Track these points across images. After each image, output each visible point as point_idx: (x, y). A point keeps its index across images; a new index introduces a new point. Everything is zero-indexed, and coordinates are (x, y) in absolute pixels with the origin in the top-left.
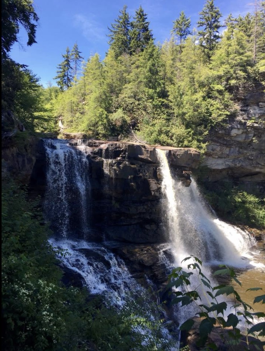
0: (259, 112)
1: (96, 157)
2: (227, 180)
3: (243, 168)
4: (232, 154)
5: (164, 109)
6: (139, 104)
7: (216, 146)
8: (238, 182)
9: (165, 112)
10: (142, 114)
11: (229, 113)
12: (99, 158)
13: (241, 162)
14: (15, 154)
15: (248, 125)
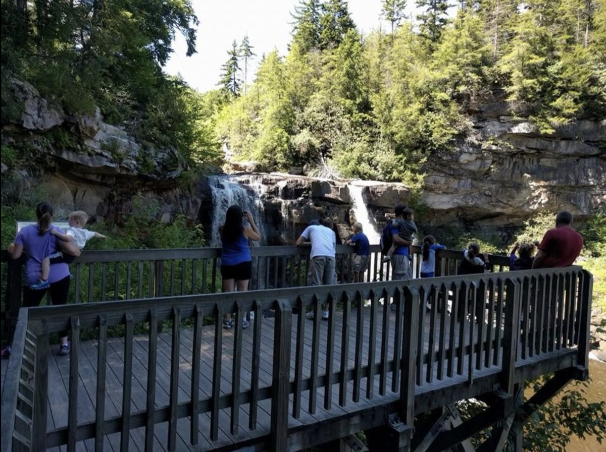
0: (501, 129)
1: (271, 198)
2: (457, 225)
3: (478, 208)
4: (462, 189)
5: (366, 128)
6: (332, 121)
7: (440, 178)
8: (473, 227)
9: (368, 132)
10: (336, 134)
11: (456, 132)
12: (276, 199)
13: (475, 199)
14: (178, 196)
15: (484, 148)
